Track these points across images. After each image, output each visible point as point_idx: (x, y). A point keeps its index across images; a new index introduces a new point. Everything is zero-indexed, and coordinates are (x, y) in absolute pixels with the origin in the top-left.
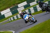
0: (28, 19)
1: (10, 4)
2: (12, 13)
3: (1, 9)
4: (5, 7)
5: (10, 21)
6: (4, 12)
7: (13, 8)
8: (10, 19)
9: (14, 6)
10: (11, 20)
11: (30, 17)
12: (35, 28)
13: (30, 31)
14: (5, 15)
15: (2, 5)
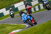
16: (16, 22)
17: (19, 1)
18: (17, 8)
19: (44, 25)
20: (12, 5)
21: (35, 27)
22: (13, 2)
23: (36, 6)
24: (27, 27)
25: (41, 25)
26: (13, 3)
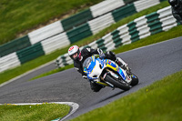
0: (102, 75)
1: (60, 5)
2: (69, 39)
3: (30, 22)
4: (44, 15)
5: (62, 65)
6: (40, 34)
7: (74, 19)
8: (61, 61)
9: (77, 13)
10: (66, 65)
11: (108, 68)
12: (152, 92)
13: (134, 104)
14: (43, 44)
15: (32, 8)
17: (46, 20)
18: (39, 45)
19: (133, 100)
20: (21, 36)
22: (23, 24)
23: (107, 36)
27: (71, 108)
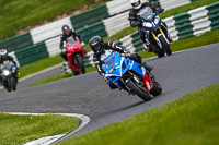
4: (50, 9)
5: (69, 71)
9: (91, 9)
12: (182, 107)
13: (160, 120)
16: (39, 103)
17: (53, 15)
18: (42, 46)
19: (158, 116)
20: (22, 33)
21: (119, 127)
22: (25, 19)
23: (126, 38)
24: (84, 124)
25: (146, 116)
26: (24, 23)
27: (80, 122)
